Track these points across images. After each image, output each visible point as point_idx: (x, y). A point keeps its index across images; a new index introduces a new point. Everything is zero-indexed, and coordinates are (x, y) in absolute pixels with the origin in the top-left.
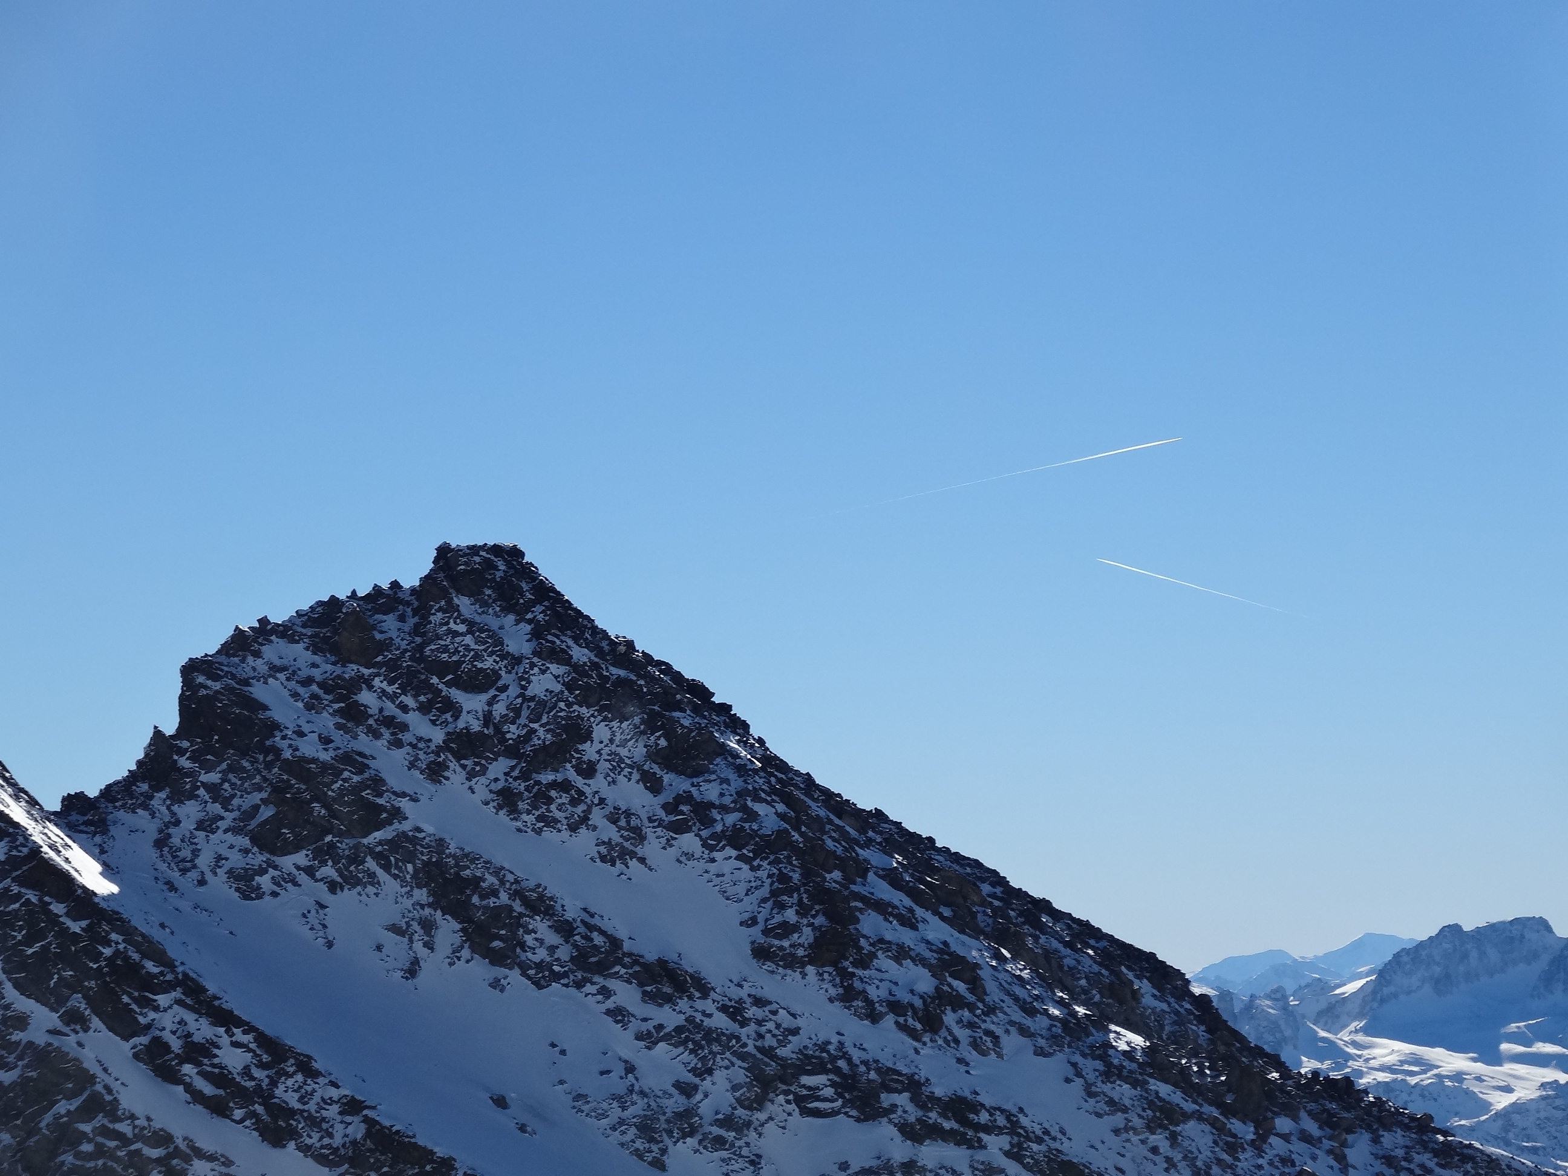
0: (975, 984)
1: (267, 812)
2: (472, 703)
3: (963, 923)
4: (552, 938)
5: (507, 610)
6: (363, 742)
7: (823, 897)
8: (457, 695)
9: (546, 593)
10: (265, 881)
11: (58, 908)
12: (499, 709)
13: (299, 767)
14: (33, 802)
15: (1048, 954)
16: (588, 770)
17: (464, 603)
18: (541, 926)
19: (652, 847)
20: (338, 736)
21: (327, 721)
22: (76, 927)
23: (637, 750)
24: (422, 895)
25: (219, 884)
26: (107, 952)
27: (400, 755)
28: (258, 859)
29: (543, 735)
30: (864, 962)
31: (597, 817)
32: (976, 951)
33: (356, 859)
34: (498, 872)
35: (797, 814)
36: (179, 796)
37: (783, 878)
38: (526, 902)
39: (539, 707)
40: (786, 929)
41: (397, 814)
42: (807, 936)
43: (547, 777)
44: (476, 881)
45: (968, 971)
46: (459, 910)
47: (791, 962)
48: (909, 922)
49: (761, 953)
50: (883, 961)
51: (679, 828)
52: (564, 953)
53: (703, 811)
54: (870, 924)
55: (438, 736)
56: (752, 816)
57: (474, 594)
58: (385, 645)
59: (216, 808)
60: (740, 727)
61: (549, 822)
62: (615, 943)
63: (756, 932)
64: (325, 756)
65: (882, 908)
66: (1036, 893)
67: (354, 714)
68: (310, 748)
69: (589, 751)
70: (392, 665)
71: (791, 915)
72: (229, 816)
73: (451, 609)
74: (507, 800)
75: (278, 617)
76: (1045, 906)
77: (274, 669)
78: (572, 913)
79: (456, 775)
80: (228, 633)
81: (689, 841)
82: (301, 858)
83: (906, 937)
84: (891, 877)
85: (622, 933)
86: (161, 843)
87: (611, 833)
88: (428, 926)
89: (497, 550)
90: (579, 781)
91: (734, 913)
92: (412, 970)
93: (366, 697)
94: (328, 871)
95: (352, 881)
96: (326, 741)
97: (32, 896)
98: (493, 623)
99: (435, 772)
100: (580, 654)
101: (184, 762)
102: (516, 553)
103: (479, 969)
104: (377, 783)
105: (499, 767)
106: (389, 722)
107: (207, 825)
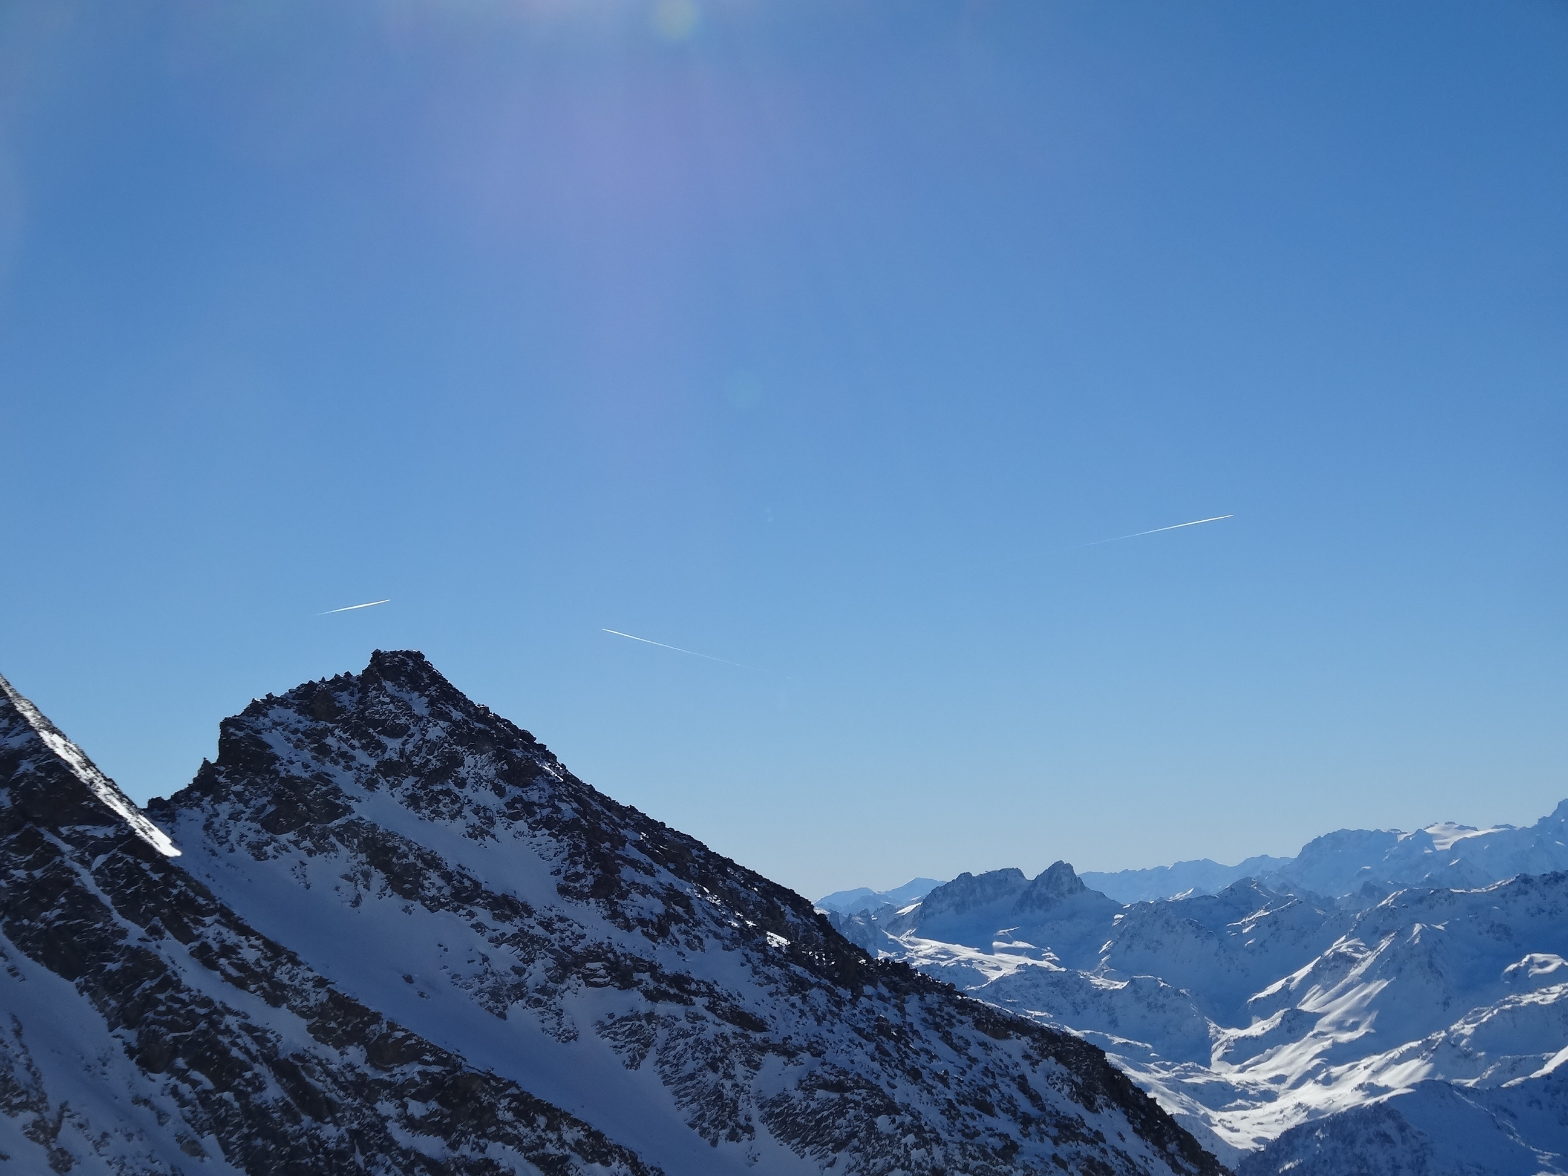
0: (689, 908)
1: (271, 809)
2: (394, 744)
3: (681, 872)
4: (440, 882)
5: (414, 689)
6: (328, 767)
7: (599, 857)
8: (384, 739)
9: (438, 679)
10: (269, 850)
11: (145, 866)
12: (409, 747)
13: (290, 782)
14: (131, 803)
15: (731, 891)
16: (461, 783)
17: (388, 685)
18: (434, 876)
19: (499, 829)
20: (314, 764)
21: (307, 755)
22: (156, 877)
23: (491, 772)
24: (363, 857)
25: (242, 850)
26: (175, 892)
27: (350, 775)
28: (266, 836)
29: (435, 763)
30: (624, 895)
31: (467, 810)
32: (688, 889)
33: (324, 836)
34: (408, 843)
35: (584, 809)
36: (218, 799)
37: (576, 846)
38: (424, 861)
39: (433, 746)
40: (578, 876)
41: (348, 809)
42: (590, 880)
43: (437, 788)
44: (396, 848)
45: (684, 901)
46: (385, 867)
47: (581, 896)
48: (650, 872)
49: (563, 891)
50: (635, 895)
51: (515, 817)
52: (447, 891)
53: (529, 807)
54: (627, 873)
55: (373, 763)
56: (558, 810)
57: (395, 680)
58: (342, 710)
59: (241, 806)
60: (551, 758)
61: (438, 814)
62: (477, 885)
63: (560, 877)
64: (306, 775)
65: (634, 864)
66: (724, 855)
67: (323, 751)
68: (296, 770)
69: (462, 772)
70: (346, 722)
71: (580, 868)
72: (248, 811)
73: (381, 689)
74: (413, 801)
75: (278, 693)
76: (729, 862)
77: (276, 724)
78: (452, 867)
79: (383, 786)
80: (247, 703)
81: (521, 825)
82: (291, 836)
83: (648, 881)
84: (640, 846)
85: (481, 879)
86: (208, 827)
87: (475, 820)
88: (366, 876)
89: (408, 654)
90: (456, 790)
91: (547, 867)
92: (357, 902)
93: (330, 741)
94: (307, 843)
95: (320, 849)
96: (306, 766)
97: (130, 859)
98: (405, 696)
99: (371, 785)
100: (457, 715)
101: (222, 779)
102: (419, 656)
103: (396, 901)
104: (336, 792)
105: (409, 782)
106: (343, 755)
107: (235, 816)
